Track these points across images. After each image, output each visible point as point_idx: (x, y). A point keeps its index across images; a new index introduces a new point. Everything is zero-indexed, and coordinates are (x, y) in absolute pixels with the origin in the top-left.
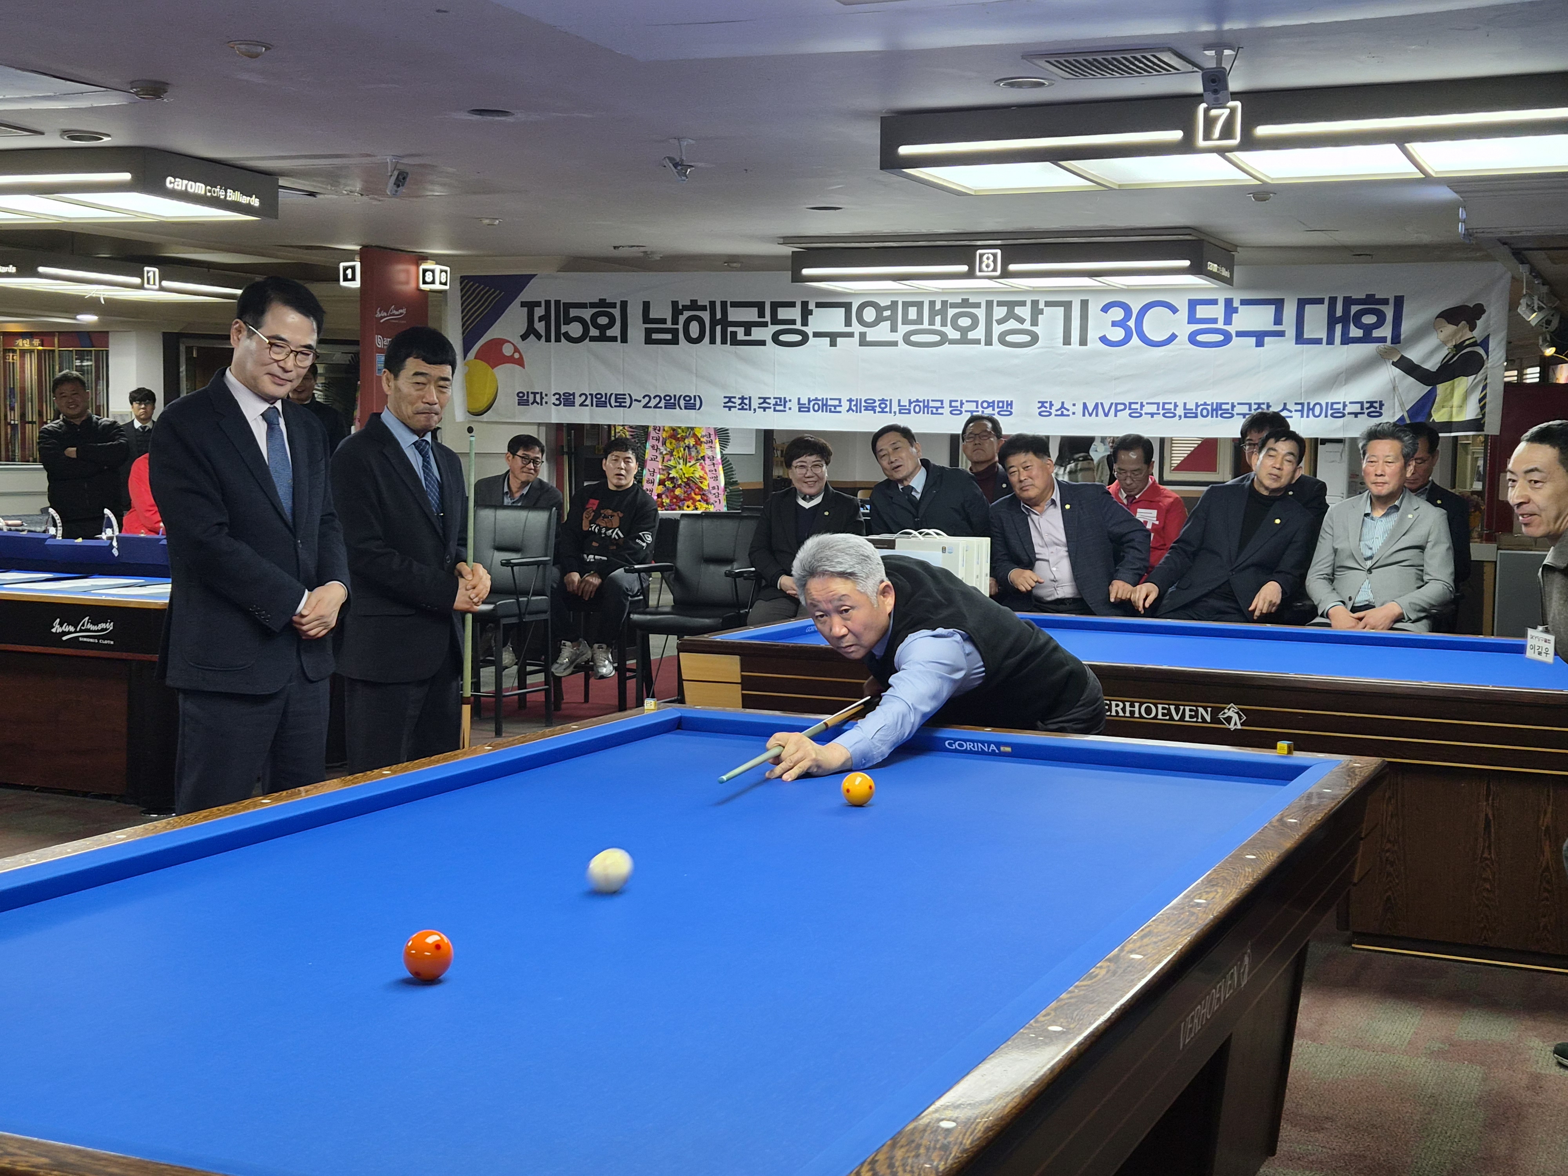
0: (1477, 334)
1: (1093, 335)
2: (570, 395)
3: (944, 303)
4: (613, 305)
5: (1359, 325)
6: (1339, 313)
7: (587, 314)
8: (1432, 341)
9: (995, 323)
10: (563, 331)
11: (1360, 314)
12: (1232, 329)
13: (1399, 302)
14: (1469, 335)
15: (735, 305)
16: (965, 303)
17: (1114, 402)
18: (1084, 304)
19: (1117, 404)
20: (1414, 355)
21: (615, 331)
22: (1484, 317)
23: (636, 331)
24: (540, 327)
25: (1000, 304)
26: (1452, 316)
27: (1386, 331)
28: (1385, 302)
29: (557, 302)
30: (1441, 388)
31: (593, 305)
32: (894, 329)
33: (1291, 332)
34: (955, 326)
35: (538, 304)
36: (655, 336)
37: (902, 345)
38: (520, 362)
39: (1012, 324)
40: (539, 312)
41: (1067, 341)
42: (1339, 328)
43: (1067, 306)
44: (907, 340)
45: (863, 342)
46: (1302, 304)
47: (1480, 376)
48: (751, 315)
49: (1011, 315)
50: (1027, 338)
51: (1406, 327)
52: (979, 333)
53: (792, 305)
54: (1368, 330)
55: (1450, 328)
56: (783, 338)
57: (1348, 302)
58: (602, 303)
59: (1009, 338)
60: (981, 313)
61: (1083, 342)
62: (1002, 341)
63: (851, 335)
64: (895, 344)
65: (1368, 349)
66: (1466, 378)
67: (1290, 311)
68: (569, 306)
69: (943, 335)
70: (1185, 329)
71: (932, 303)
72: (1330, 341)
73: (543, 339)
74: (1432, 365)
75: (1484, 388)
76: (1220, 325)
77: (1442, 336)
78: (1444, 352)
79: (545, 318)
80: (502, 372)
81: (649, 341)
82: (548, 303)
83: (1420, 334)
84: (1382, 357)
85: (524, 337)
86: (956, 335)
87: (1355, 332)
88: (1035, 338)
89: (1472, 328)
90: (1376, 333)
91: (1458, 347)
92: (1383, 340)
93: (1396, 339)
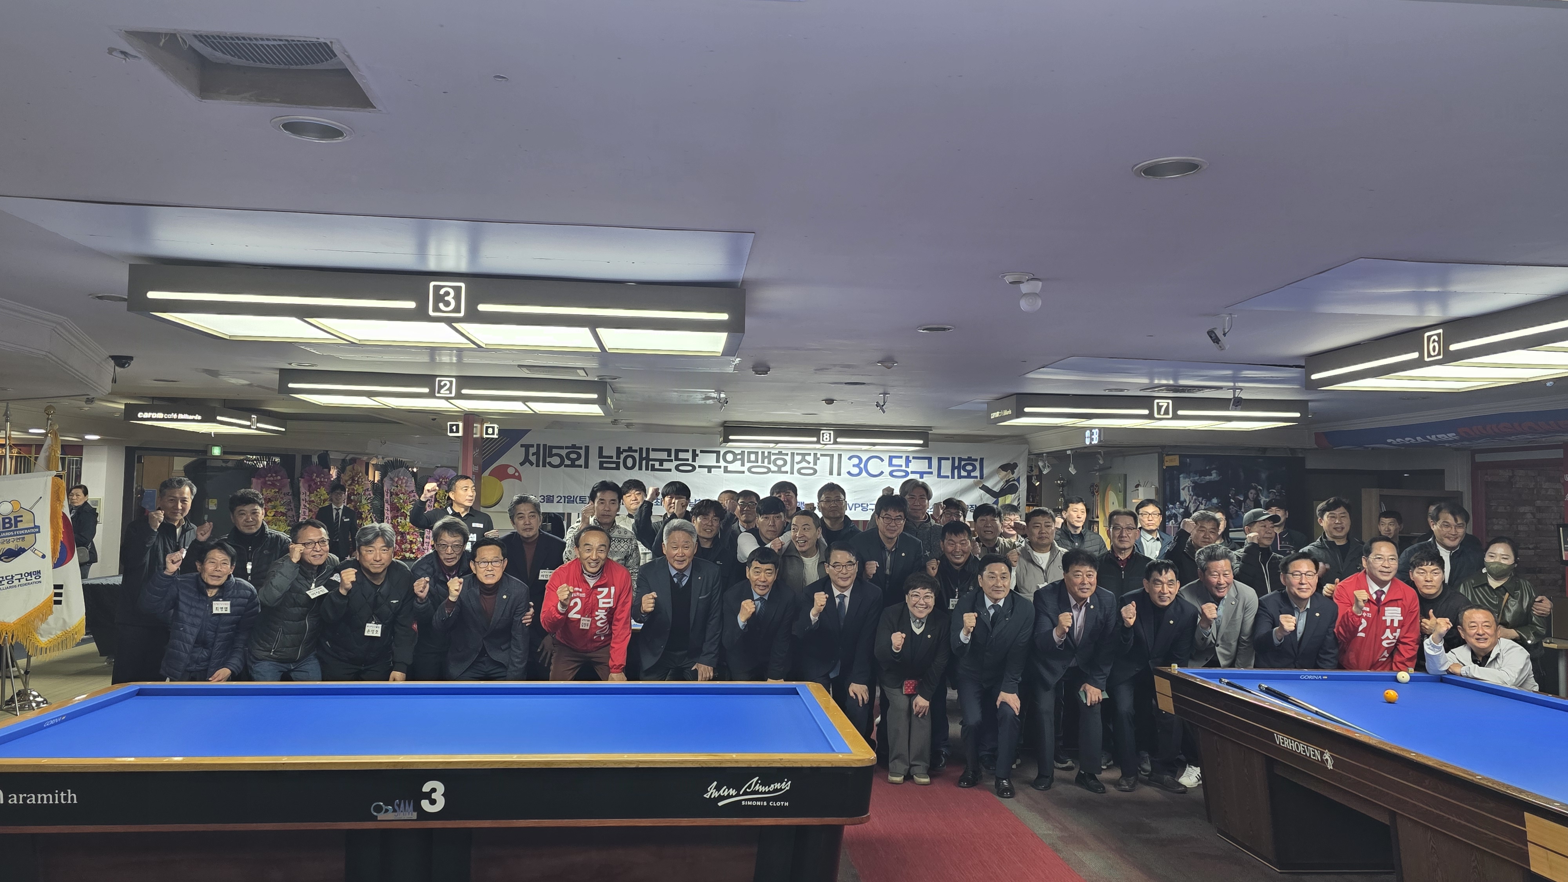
0: (1015, 476)
1: (844, 471)
2: (551, 496)
3: (769, 453)
4: (581, 448)
5: (965, 470)
6: (956, 465)
7: (564, 452)
8: (996, 479)
9: (795, 464)
10: (547, 461)
11: (966, 465)
12: (909, 470)
13: (982, 460)
14: (1012, 476)
15: (654, 450)
16: (780, 453)
17: (854, 503)
18: (840, 456)
19: (855, 504)
20: (989, 484)
21: (581, 462)
22: (1017, 468)
23: (594, 461)
24: (533, 459)
25: (798, 454)
26: (1004, 468)
27: (977, 473)
28: (976, 460)
29: (545, 446)
30: (1000, 499)
31: (567, 448)
32: (743, 465)
33: (935, 472)
34: (775, 465)
35: (532, 446)
36: (605, 465)
37: (746, 472)
38: (519, 478)
39: (804, 464)
40: (533, 450)
41: (831, 473)
42: (956, 471)
43: (832, 456)
44: (749, 470)
45: (726, 470)
46: (940, 460)
47: (1017, 494)
48: (664, 455)
49: (803, 460)
50: (811, 471)
51: (985, 472)
52: (787, 468)
53: (687, 451)
54: (969, 472)
55: (1004, 473)
56: (681, 468)
57: (960, 459)
58: (574, 446)
59: (803, 471)
60: (788, 458)
61: (839, 474)
62: (799, 472)
63: (720, 467)
64: (743, 472)
65: (970, 481)
66: (1010, 495)
67: (935, 463)
68: (551, 448)
69: (769, 469)
70: (887, 470)
71: (763, 453)
72: (953, 477)
73: (535, 465)
74: (997, 489)
75: (1019, 500)
76: (904, 468)
77: (1001, 476)
78: (1002, 483)
79: (537, 454)
80: (506, 484)
81: (601, 467)
82: (538, 446)
83: (991, 475)
84: (975, 485)
85: (522, 464)
86: (775, 469)
87: (963, 473)
88: (815, 472)
89: (1013, 473)
90: (973, 474)
91: (1007, 481)
92: (976, 477)
93: (982, 477)
